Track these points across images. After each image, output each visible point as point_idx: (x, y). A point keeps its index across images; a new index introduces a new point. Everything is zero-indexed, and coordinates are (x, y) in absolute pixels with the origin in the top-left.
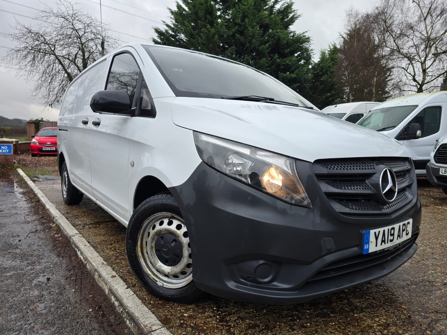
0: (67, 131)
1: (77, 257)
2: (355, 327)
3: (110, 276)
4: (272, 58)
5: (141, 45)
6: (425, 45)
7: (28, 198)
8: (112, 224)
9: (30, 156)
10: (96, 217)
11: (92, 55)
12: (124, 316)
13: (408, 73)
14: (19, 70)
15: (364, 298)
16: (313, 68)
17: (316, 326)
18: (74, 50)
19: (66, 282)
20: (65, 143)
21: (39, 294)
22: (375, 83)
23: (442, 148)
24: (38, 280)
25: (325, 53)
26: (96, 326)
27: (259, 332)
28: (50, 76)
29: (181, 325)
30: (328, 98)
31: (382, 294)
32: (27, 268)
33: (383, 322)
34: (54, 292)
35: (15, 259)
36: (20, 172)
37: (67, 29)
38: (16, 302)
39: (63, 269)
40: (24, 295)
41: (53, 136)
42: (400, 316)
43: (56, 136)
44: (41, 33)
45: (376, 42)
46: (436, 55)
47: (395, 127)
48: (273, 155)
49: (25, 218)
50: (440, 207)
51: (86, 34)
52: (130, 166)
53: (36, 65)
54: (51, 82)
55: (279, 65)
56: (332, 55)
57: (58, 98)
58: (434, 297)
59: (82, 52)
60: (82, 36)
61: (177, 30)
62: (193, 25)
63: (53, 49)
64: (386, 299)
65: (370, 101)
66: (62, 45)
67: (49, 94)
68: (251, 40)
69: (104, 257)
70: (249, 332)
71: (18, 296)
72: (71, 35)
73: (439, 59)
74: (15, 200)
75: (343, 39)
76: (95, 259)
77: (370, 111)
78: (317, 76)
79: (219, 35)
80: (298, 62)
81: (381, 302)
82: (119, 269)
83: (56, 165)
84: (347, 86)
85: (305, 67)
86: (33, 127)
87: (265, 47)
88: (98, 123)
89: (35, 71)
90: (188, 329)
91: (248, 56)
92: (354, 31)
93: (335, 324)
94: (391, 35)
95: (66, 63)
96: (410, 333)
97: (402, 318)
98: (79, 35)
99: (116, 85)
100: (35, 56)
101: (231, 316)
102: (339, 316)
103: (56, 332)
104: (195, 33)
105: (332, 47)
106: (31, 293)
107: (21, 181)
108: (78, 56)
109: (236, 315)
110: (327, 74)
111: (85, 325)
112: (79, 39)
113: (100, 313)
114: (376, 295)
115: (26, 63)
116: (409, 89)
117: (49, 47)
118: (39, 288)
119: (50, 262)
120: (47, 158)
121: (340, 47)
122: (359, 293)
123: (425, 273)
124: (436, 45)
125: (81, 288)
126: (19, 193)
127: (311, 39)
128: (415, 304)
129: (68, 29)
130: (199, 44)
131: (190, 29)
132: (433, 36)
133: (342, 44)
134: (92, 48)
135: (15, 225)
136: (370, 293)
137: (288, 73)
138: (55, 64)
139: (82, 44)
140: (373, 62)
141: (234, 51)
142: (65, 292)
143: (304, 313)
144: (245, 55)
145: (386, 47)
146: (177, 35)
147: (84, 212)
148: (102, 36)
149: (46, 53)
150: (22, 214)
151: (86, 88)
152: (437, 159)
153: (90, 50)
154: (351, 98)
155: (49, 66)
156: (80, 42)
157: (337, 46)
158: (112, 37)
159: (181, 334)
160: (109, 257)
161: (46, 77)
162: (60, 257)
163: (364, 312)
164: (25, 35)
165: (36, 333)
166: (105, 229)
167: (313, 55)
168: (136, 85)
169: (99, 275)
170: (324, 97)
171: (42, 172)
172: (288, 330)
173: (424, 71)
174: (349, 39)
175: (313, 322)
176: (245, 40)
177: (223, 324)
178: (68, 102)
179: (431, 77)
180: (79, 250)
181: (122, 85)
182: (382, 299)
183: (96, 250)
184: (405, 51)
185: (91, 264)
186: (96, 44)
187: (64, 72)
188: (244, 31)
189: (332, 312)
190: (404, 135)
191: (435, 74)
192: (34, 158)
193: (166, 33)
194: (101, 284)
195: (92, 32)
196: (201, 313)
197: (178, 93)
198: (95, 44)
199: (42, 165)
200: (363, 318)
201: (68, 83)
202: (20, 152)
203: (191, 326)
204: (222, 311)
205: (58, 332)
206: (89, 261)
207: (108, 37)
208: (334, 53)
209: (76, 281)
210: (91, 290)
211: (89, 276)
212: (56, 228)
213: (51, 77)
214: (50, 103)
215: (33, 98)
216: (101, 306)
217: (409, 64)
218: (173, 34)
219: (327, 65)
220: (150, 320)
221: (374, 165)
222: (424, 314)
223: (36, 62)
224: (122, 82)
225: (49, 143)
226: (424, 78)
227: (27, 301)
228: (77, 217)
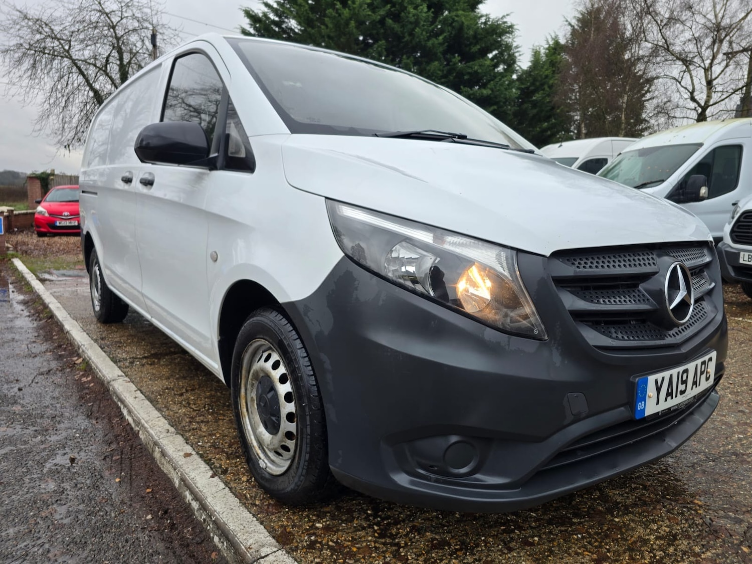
0: (96, 194)
1: (122, 418)
2: (618, 542)
3: (182, 454)
4: (449, 61)
5: (224, 38)
6: (713, 37)
7: (32, 311)
8: (181, 357)
9: (35, 236)
10: (153, 344)
11: (136, 58)
12: (208, 528)
13: (682, 86)
14: (10, 86)
15: (627, 487)
16: (520, 79)
17: (550, 542)
18: (104, 50)
19: (104, 464)
20: (93, 214)
21: (56, 488)
22: (624, 105)
23: (745, 218)
24: (54, 462)
25: (539, 52)
26: (160, 546)
27: (451, 555)
28: (63, 96)
29: (312, 546)
30: (544, 131)
31: (658, 479)
32: (34, 439)
33: (665, 531)
34: (83, 483)
35: (12, 423)
36: (18, 263)
37: (91, 11)
38: (16, 503)
39: (97, 440)
40: (31, 491)
41: (73, 201)
42: (693, 518)
43: (77, 201)
44: (45, 19)
45: (628, 34)
46: (730, 55)
47: (663, 181)
48: (474, 243)
49: (28, 348)
50: (741, 319)
51: (124, 21)
52: (210, 261)
53: (39, 77)
54: (66, 106)
55: (460, 74)
56: (551, 55)
57: (80, 134)
58: (748, 483)
59: (118, 52)
60: (116, 25)
61: (284, 13)
62: (312, 4)
63: (67, 47)
64: (665, 487)
65: (617, 135)
66: (82, 41)
67: (63, 127)
68: (413, 30)
69: (169, 418)
70: (433, 555)
71: (20, 493)
72: (97, 22)
73: (735, 62)
74: (10, 316)
75: (570, 27)
76: (154, 422)
77: (620, 154)
78: (526, 94)
79: (356, 21)
80: (494, 69)
81: (658, 494)
82: (196, 440)
83: (81, 251)
84: (576, 110)
85: (506, 76)
86: (37, 185)
87: (436, 42)
88: (149, 181)
89: (38, 87)
90: (324, 551)
91: (408, 58)
92: (590, 13)
93: (583, 538)
94: (655, 20)
95: (90, 72)
96: (714, 551)
97: (697, 522)
98: (112, 22)
99: (181, 110)
100: (35, 61)
101: (399, 526)
102: (587, 521)
103: (89, 559)
104: (315, 18)
105: (551, 42)
106: (43, 486)
107: (20, 281)
108: (111, 59)
109: (408, 524)
110: (544, 90)
111: (140, 546)
112: (112, 30)
113: (167, 523)
114: (649, 481)
115: (21, 73)
116: (684, 115)
117: (60, 43)
118: (55, 477)
119: (74, 429)
120: (65, 239)
121: (565, 41)
122: (619, 479)
123: (727, 438)
124: (731, 37)
125: (131, 476)
126: (17, 302)
127: (515, 27)
128: (717, 497)
129: (93, 12)
130: (323, 37)
131: (306, 10)
132: (726, 22)
133: (569, 36)
134: (135, 45)
135: (10, 361)
136: (638, 477)
137: (477, 88)
138: (71, 75)
139: (118, 39)
140: (621, 69)
141: (384, 50)
142: (103, 484)
143: (527, 517)
144: (402, 56)
145: (646, 41)
146: (284, 22)
147: (131, 335)
148: (152, 24)
149: (55, 56)
150: (22, 341)
151: (128, 116)
152: (737, 236)
153: (131, 50)
154: (584, 131)
155: (61, 77)
156: (114, 34)
157: (560, 41)
158: (170, 25)
159: (312, 562)
160: (178, 418)
161: (57, 97)
162: (91, 419)
163: (631, 513)
164: (17, 24)
165: (54, 562)
166: (169, 367)
167: (520, 55)
168: (216, 112)
169: (162, 452)
170: (538, 129)
171: (56, 264)
172: (500, 550)
173: (709, 83)
174: (580, 27)
175: (544, 533)
176: (402, 29)
177: (386, 541)
178: (97, 141)
179: (720, 94)
180: (125, 406)
181: (191, 111)
182: (659, 488)
183: (155, 406)
184: (677, 48)
185: (148, 432)
186: (142, 37)
187: (88, 88)
188: (400, 13)
189: (576, 515)
190: (679, 194)
191: (728, 89)
192: (41, 239)
193: (264, 18)
194: (166, 468)
195: (134, 17)
196: (346, 521)
197: (296, 127)
198: (141, 39)
199: (56, 252)
200: (629, 525)
201: (96, 107)
202: (16, 229)
203: (330, 547)
204: (383, 516)
205: (92, 560)
206: (143, 426)
207: (163, 25)
208: (555, 53)
209: (121, 463)
210: (148, 479)
211: (144, 454)
212: (83, 366)
213: (65, 97)
214: (66, 144)
215: (35, 134)
216: (168, 509)
217: (685, 72)
218: (277, 19)
219: (544, 73)
220: (257, 536)
221: (654, 257)
222: (733, 516)
223: (39, 71)
224: (190, 106)
225: (66, 214)
226: (709, 97)
227: (35, 503)
228: (119, 345)
